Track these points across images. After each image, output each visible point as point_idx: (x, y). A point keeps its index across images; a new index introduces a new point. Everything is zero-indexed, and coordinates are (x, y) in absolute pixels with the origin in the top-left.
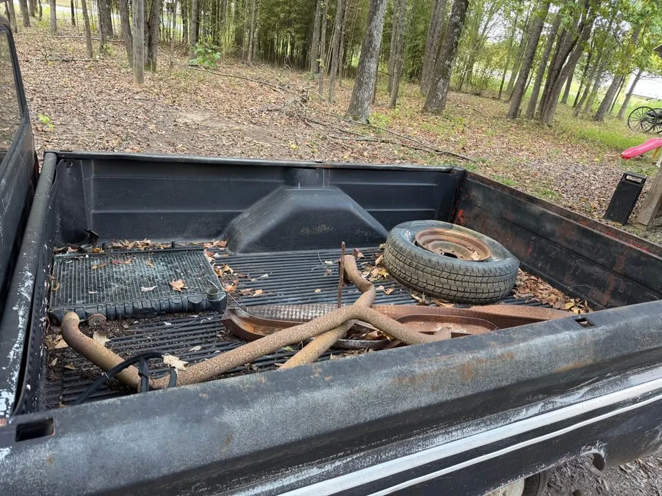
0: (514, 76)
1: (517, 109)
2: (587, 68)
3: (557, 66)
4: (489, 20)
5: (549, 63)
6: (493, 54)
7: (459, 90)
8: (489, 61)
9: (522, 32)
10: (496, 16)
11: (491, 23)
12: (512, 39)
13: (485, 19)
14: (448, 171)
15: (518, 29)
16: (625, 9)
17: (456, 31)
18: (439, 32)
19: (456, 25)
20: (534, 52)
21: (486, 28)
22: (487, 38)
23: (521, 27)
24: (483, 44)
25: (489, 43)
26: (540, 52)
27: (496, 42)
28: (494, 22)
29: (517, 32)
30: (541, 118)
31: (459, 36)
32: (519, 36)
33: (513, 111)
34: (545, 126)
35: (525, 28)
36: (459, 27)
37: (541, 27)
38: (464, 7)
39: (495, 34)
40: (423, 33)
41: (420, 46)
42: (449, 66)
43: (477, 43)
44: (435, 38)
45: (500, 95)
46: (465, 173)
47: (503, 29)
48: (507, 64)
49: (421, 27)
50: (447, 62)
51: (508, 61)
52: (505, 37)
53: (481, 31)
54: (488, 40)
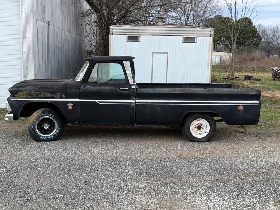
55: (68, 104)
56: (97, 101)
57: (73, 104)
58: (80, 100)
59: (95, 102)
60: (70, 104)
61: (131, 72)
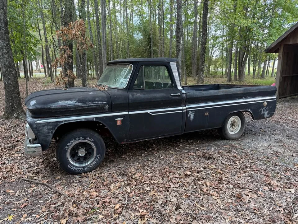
0: (226, 68)
1: (230, 78)
2: (254, 61)
3: (240, 62)
4: (212, 50)
5: (238, 61)
6: (217, 62)
7: (207, 77)
8: (215, 65)
9: (226, 52)
10: (214, 48)
11: (213, 51)
12: (222, 55)
13: (211, 50)
14: (215, 84)
15: (224, 52)
16: (258, 40)
17: (203, 56)
18: (196, 58)
19: (203, 54)
20: (231, 58)
21: (211, 53)
22: (213, 56)
23: (224, 50)
24: (212, 59)
25: (214, 58)
26: (233, 58)
27: (217, 57)
28: (214, 51)
29: (224, 53)
30: (240, 80)
31: (205, 57)
32: (225, 54)
33: (229, 79)
34: (242, 82)
35: (227, 51)
36: (204, 55)
37: (232, 50)
38: (204, 48)
39: (216, 55)
40: (189, 59)
41: (189, 64)
42: (203, 67)
43: (210, 59)
44: (195, 60)
45: (223, 76)
46: (219, 84)
47: (218, 52)
48: (223, 64)
49: (188, 57)
50: (202, 66)
51: (223, 63)
52: (220, 55)
53: (210, 55)
54: (214, 57)
55: (116, 119)
56: (149, 111)
57: (122, 119)
58: (130, 113)
59: (147, 113)
60: (120, 119)
61: (178, 76)
